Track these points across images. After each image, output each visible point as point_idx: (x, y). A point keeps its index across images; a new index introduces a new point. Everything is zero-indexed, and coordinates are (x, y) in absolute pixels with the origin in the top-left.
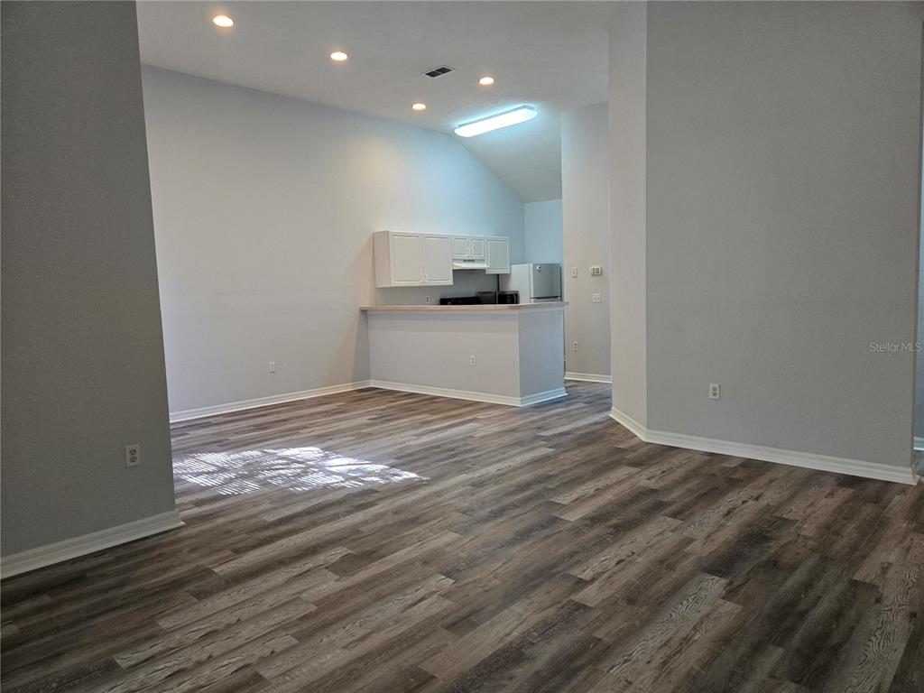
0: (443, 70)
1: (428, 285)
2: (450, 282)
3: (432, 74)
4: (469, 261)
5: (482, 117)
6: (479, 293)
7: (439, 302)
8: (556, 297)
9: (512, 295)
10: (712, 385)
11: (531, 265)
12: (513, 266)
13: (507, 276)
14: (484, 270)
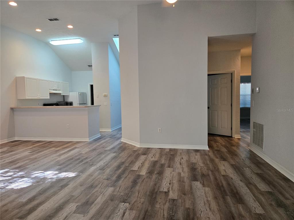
0: (56, 19)
1: (40, 98)
2: (49, 97)
3: (51, 20)
4: (55, 90)
5: (60, 39)
6: (58, 102)
7: (43, 105)
8: (85, 104)
9: (71, 103)
10: (159, 129)
11: (77, 92)
12: (70, 93)
13: (68, 96)
14: (60, 94)
